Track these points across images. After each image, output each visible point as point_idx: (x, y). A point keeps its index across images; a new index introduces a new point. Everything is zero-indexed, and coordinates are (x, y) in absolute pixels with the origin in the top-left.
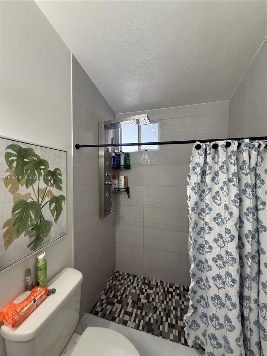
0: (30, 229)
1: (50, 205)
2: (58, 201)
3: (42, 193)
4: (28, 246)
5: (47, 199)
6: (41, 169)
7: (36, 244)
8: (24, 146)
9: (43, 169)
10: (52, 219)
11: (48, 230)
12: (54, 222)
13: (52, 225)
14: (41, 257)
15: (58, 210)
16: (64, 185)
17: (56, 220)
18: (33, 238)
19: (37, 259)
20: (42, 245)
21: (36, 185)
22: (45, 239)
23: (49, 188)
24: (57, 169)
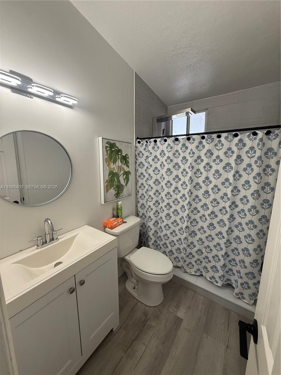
0: (115, 186)
1: (123, 176)
2: (127, 174)
3: (120, 168)
4: (115, 195)
5: (122, 172)
6: (119, 154)
7: (117, 195)
8: (112, 142)
9: (120, 154)
10: (124, 184)
11: (123, 190)
12: (125, 186)
13: (124, 188)
14: (120, 203)
15: (127, 179)
16: (130, 165)
17: (126, 185)
18: (116, 192)
19: (118, 203)
20: (120, 197)
21: (117, 163)
22: (121, 194)
23: (123, 166)
24: (126, 155)
